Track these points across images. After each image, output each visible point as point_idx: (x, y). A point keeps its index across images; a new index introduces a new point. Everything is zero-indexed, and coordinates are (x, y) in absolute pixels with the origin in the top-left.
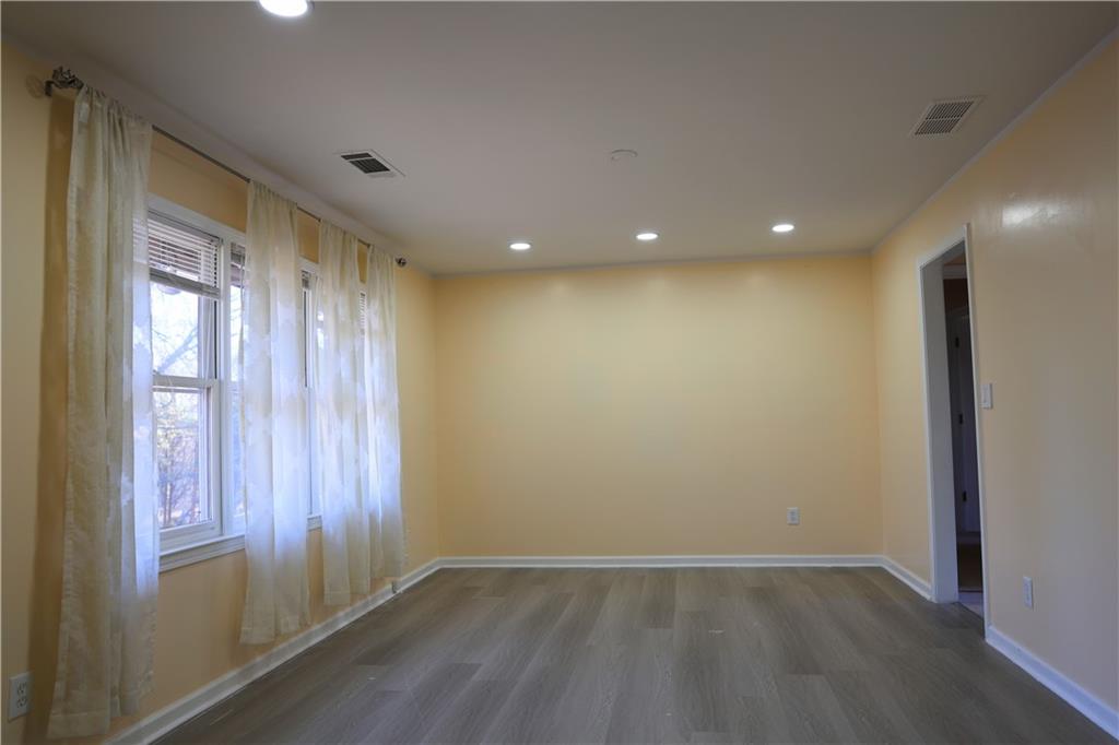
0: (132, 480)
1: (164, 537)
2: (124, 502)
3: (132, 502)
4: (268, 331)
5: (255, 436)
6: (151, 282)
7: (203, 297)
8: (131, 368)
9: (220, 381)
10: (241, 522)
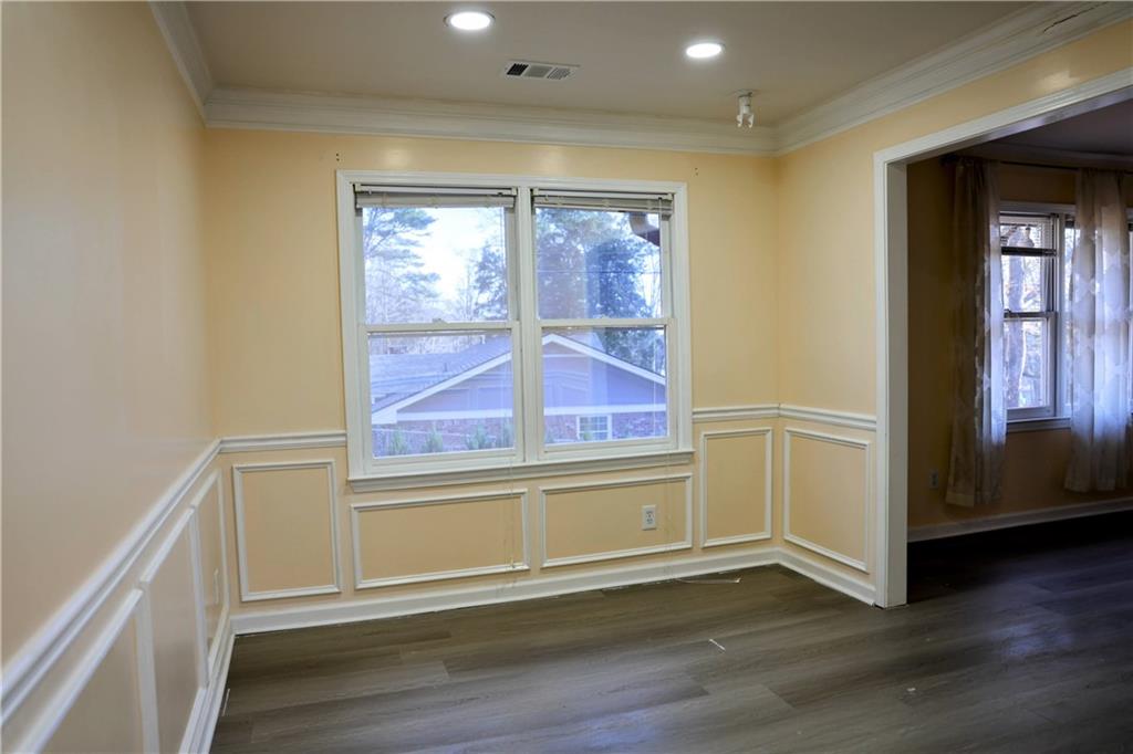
0: (990, 377)
1: (1010, 412)
2: (985, 389)
3: (990, 389)
4: (1093, 276)
5: (1080, 350)
6: (1003, 256)
7: (1043, 258)
8: (989, 312)
9: (1056, 313)
10: (1069, 410)
